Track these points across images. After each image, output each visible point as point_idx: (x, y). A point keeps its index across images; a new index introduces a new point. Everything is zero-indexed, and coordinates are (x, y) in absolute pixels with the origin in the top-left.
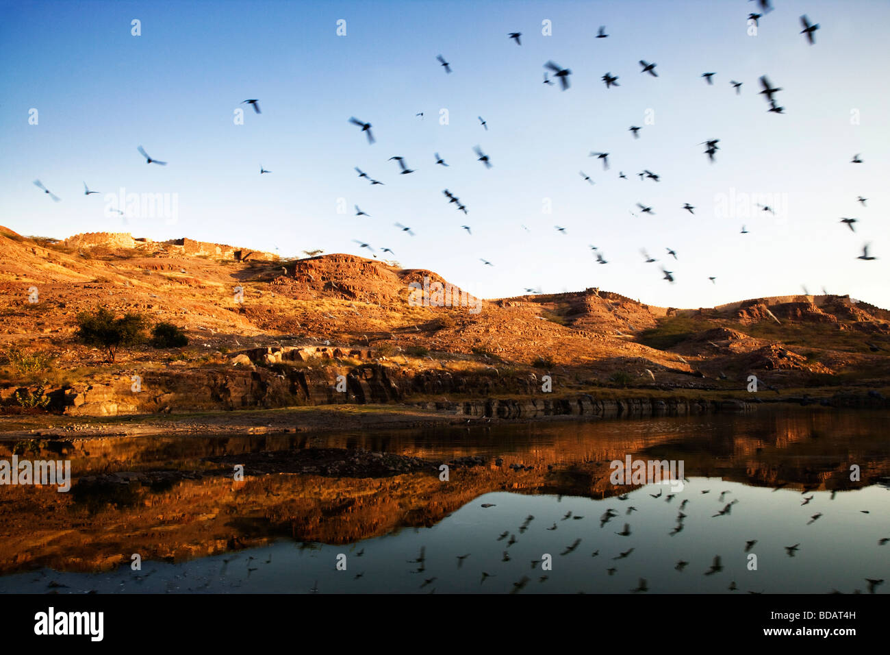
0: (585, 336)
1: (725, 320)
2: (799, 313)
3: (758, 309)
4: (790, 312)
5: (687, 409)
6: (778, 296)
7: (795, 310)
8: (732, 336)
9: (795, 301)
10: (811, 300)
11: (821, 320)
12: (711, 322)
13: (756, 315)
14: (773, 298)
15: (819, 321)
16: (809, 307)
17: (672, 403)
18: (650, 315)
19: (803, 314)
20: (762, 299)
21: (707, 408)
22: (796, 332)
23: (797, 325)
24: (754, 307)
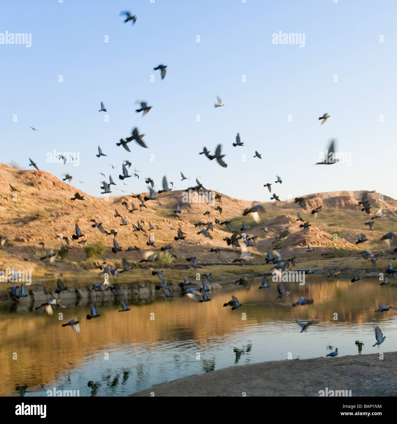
0: (170, 223)
1: (292, 209)
2: (343, 204)
3: (316, 201)
4: (337, 203)
5: (151, 293)
6: (329, 191)
7: (340, 202)
8: (292, 221)
9: (341, 195)
10: (352, 195)
11: (357, 208)
12: (282, 211)
13: (315, 205)
14: (326, 193)
15: (356, 208)
16: (349, 199)
17: (134, 288)
18: (238, 207)
19: (346, 204)
20: (318, 194)
21: (174, 291)
22: (341, 218)
23: (342, 212)
24: (313, 200)
